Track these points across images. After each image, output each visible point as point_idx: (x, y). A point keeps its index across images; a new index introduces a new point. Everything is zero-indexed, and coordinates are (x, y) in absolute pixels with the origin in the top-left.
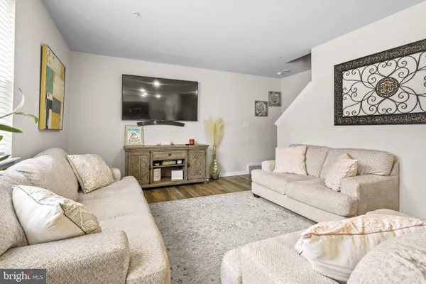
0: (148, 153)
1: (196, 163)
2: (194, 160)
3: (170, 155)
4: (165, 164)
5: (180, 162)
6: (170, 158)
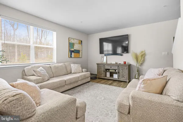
0: (103, 66)
1: (122, 72)
2: (122, 71)
3: (111, 67)
4: (111, 71)
5: (117, 71)
6: (111, 68)
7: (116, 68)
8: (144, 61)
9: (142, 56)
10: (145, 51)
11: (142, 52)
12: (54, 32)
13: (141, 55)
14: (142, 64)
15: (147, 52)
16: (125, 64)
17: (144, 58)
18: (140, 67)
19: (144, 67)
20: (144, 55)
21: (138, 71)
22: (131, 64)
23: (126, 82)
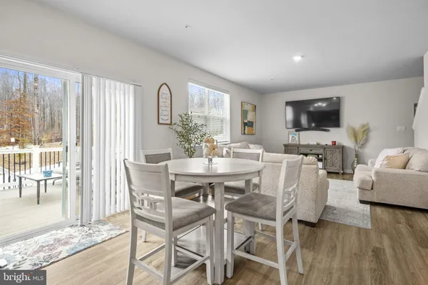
0: (297, 148)
1: (332, 158)
2: (331, 156)
5: (320, 156)
6: (311, 152)
7: (321, 151)
8: (367, 140)
9: (364, 132)
10: (368, 124)
11: (364, 126)
12: (225, 94)
13: (362, 130)
14: (363, 146)
15: (371, 126)
16: (335, 144)
17: (367, 135)
18: (360, 150)
19: (367, 150)
20: (366, 130)
21: (357, 156)
22: (345, 145)
23: (338, 173)
